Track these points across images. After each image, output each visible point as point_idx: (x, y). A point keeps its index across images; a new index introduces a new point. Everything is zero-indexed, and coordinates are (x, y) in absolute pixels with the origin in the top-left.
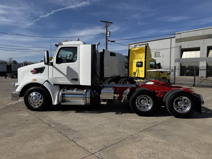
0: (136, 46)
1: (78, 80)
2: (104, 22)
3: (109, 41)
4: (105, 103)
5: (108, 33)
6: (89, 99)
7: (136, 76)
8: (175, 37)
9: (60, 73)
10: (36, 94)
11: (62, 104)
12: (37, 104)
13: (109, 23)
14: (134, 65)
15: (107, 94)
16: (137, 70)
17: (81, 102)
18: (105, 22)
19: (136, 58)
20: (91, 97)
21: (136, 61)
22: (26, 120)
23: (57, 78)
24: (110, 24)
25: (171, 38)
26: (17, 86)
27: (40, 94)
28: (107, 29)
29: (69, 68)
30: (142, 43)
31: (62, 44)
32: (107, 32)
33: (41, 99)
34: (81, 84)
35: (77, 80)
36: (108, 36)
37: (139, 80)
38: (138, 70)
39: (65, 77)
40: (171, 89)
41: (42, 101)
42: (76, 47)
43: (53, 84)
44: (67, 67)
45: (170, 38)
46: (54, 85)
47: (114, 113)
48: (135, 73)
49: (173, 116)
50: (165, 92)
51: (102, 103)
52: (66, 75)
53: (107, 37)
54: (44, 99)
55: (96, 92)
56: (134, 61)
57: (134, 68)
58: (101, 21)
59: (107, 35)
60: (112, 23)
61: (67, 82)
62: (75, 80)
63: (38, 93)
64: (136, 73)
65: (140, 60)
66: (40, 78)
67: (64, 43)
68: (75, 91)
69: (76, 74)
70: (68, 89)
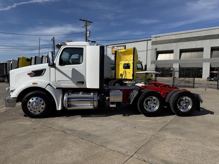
0: (114, 47)
1: (85, 83)
2: (83, 20)
3: (89, 41)
4: (114, 106)
5: (88, 32)
6: (97, 103)
7: (123, 78)
8: (151, 40)
10: (37, 99)
11: (69, 109)
12: (38, 110)
13: (88, 22)
14: (121, 67)
15: (116, 97)
16: (125, 72)
17: (88, 106)
18: (85, 21)
19: (122, 60)
21: (122, 63)
22: (33, 129)
23: (60, 82)
24: (90, 23)
25: (148, 40)
26: (12, 91)
27: (41, 99)
28: (86, 28)
29: (74, 71)
30: (120, 45)
31: (66, 44)
32: (86, 32)
33: (43, 104)
34: (88, 87)
35: (83, 83)
36: (88, 35)
37: (127, 82)
39: (70, 80)
41: (44, 106)
43: (56, 88)
44: (72, 69)
45: (146, 40)
46: (57, 88)
47: (121, 116)
48: (122, 75)
49: (176, 115)
50: (167, 93)
51: (111, 106)
52: (71, 77)
53: (86, 36)
54: (46, 105)
55: (104, 95)
57: (121, 70)
58: (80, 20)
59: (86, 34)
60: (91, 22)
61: (72, 85)
62: (81, 83)
63: (39, 99)
65: (127, 62)
66: (41, 82)
67: (68, 43)
68: (81, 95)
69: (83, 77)
70: (73, 93)
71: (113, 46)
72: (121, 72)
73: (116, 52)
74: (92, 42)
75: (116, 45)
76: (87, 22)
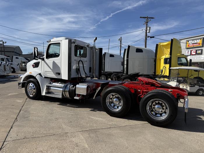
0: (188, 41)
2: (144, 18)
3: (149, 37)
4: (78, 98)
5: (148, 29)
6: (67, 93)
7: (163, 74)
9: (48, 67)
12: (32, 93)
13: (149, 18)
18: (146, 18)
20: (69, 91)
21: (164, 57)
23: (47, 72)
24: (150, 19)
26: (22, 77)
28: (147, 25)
29: (54, 63)
30: (196, 38)
31: (50, 41)
32: (147, 28)
33: (34, 89)
36: (148, 31)
38: (165, 67)
39: (51, 71)
41: (35, 91)
42: (60, 43)
43: (44, 77)
44: (52, 62)
46: (45, 77)
51: (75, 98)
52: (52, 69)
53: (146, 33)
55: (73, 87)
56: (162, 57)
57: (162, 66)
58: (141, 17)
59: (146, 31)
60: (153, 18)
62: (58, 74)
63: (33, 85)
64: (163, 70)
67: (52, 40)
69: (59, 68)
71: (188, 39)
72: (162, 68)
73: (157, 45)
74: (151, 37)
75: (192, 39)
76: (148, 19)
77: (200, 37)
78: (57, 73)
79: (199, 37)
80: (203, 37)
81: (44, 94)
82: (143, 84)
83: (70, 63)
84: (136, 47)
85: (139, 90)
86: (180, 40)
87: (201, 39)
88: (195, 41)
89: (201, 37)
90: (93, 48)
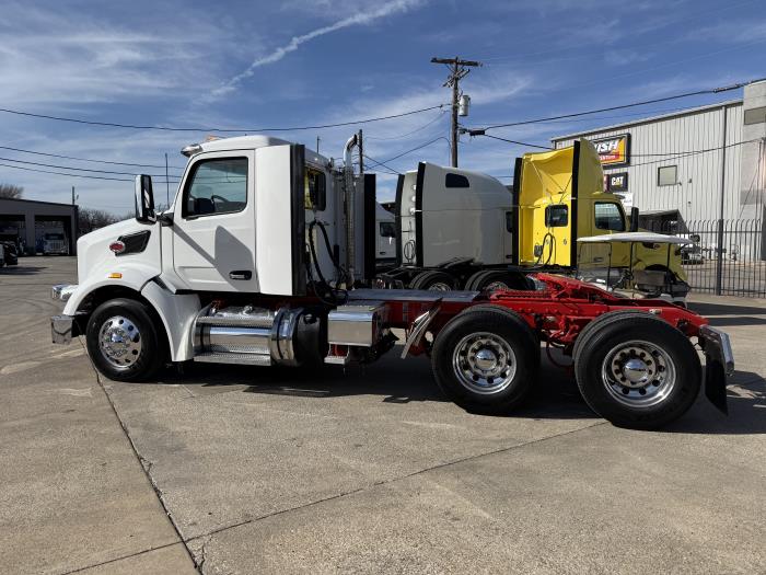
1: (253, 275)
2: (444, 62)
3: (464, 131)
4: (340, 360)
5: (461, 102)
6: (288, 345)
7: (544, 260)
8: (741, 104)
9: (192, 249)
10: (121, 322)
11: (198, 359)
12: (124, 357)
13: (463, 63)
14: (539, 216)
16: (549, 238)
17: (261, 355)
18: (451, 62)
19: (544, 192)
20: (295, 339)
21: (544, 202)
22: (68, 411)
23: (186, 270)
24: (466, 68)
25: (727, 106)
26: (67, 297)
27: (132, 324)
28: (456, 88)
30: (607, 135)
31: (201, 149)
32: (456, 101)
33: (136, 340)
34: (265, 289)
35: (248, 275)
36: (461, 112)
38: (552, 237)
39: (211, 265)
40: (608, 310)
41: (138, 346)
42: (245, 158)
43: (174, 290)
44: (215, 229)
46: (180, 292)
49: (604, 420)
51: (329, 360)
52: (213, 256)
53: (455, 116)
54: (144, 343)
55: (313, 321)
56: (536, 203)
57: (538, 230)
58: (434, 60)
59: (455, 109)
60: (476, 64)
61: (218, 282)
62: (242, 276)
63: (127, 322)
64: (542, 248)
65: (556, 200)
66: (133, 271)
67: (206, 146)
68: (243, 316)
69: (244, 253)
70: (223, 307)
72: (537, 240)
73: (519, 161)
74: (473, 133)
76: (459, 66)
77: (619, 132)
78: (235, 273)
79: (615, 133)
80: (626, 131)
81: (180, 354)
82: (565, 295)
83: (300, 231)
84: (445, 170)
85: (551, 318)
86: (556, 141)
87: (621, 139)
88: (604, 145)
89: (622, 132)
90: (343, 175)
